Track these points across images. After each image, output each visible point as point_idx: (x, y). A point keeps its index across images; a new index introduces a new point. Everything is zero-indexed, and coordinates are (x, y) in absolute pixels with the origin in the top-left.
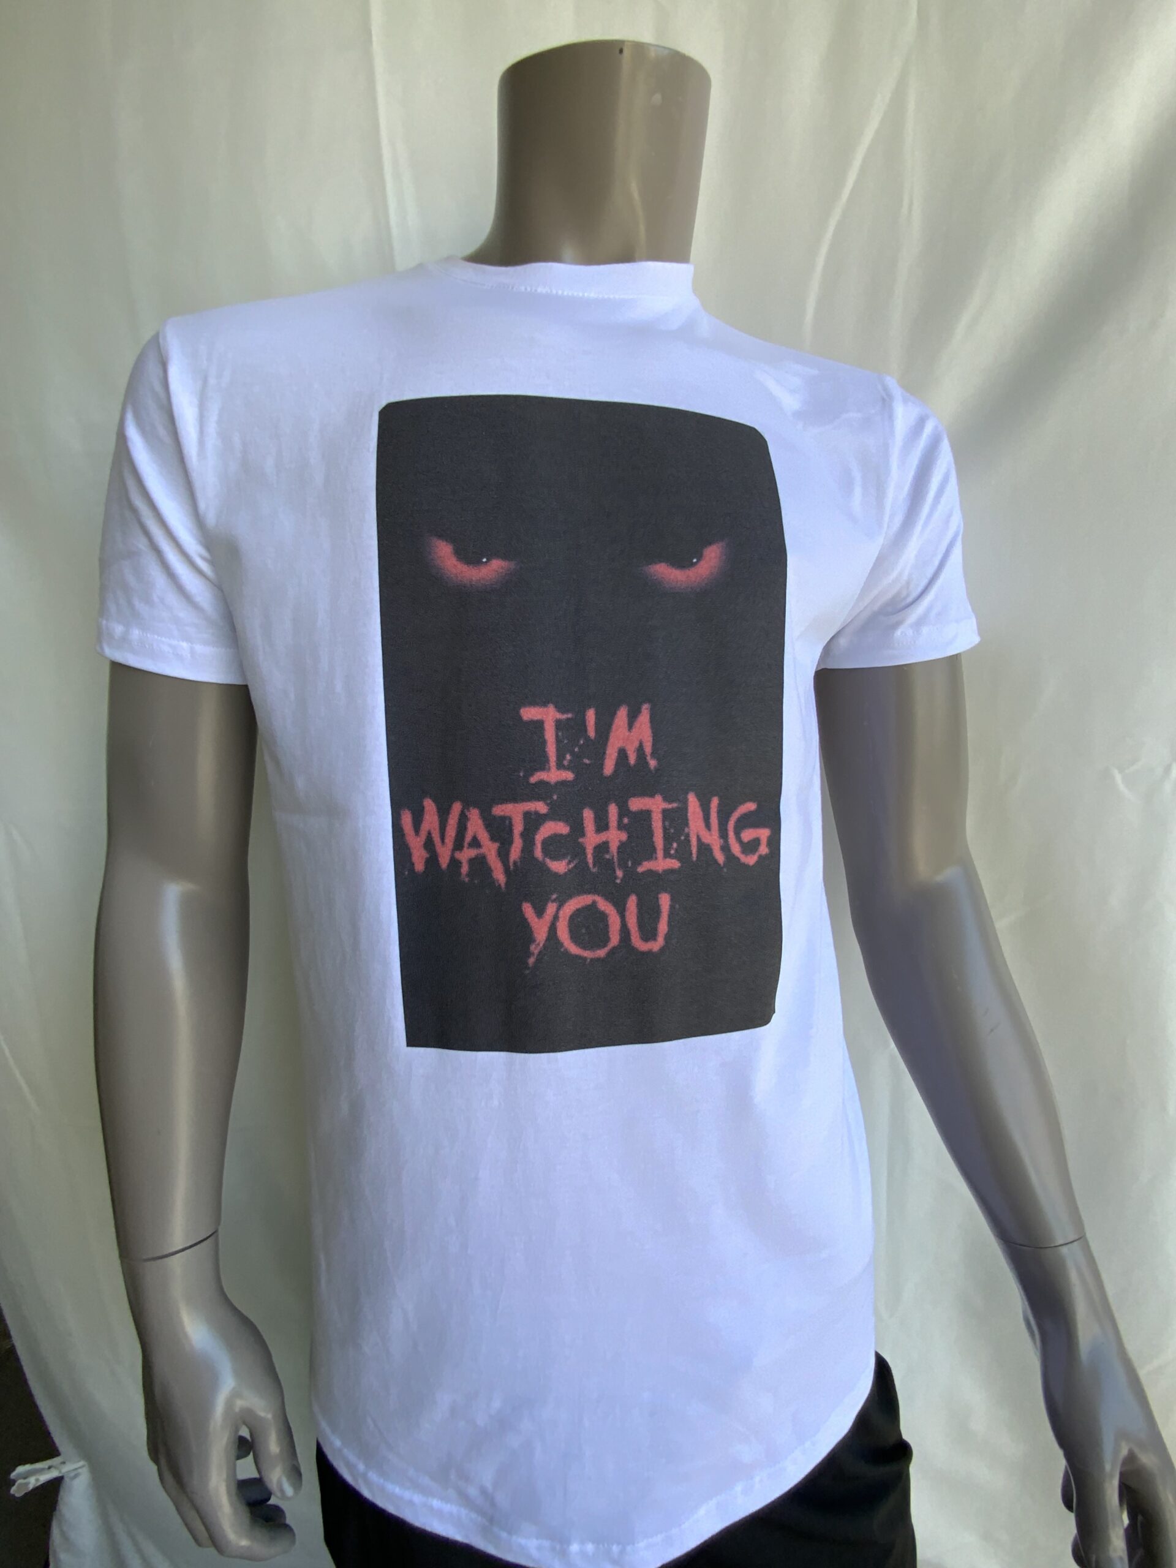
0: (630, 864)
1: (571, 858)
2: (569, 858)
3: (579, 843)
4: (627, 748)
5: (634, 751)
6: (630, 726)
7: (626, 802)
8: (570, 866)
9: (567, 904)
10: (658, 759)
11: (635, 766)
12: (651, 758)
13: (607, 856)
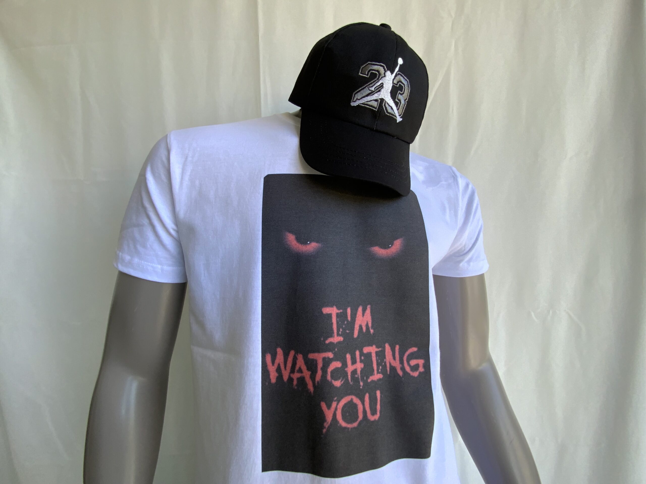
0: (365, 378)
1: (342, 378)
2: (341, 378)
3: (345, 371)
4: (362, 325)
5: (365, 326)
6: (363, 315)
7: (362, 350)
8: (343, 382)
9: (341, 402)
10: (374, 329)
11: (365, 332)
12: (371, 329)
13: (356, 376)
